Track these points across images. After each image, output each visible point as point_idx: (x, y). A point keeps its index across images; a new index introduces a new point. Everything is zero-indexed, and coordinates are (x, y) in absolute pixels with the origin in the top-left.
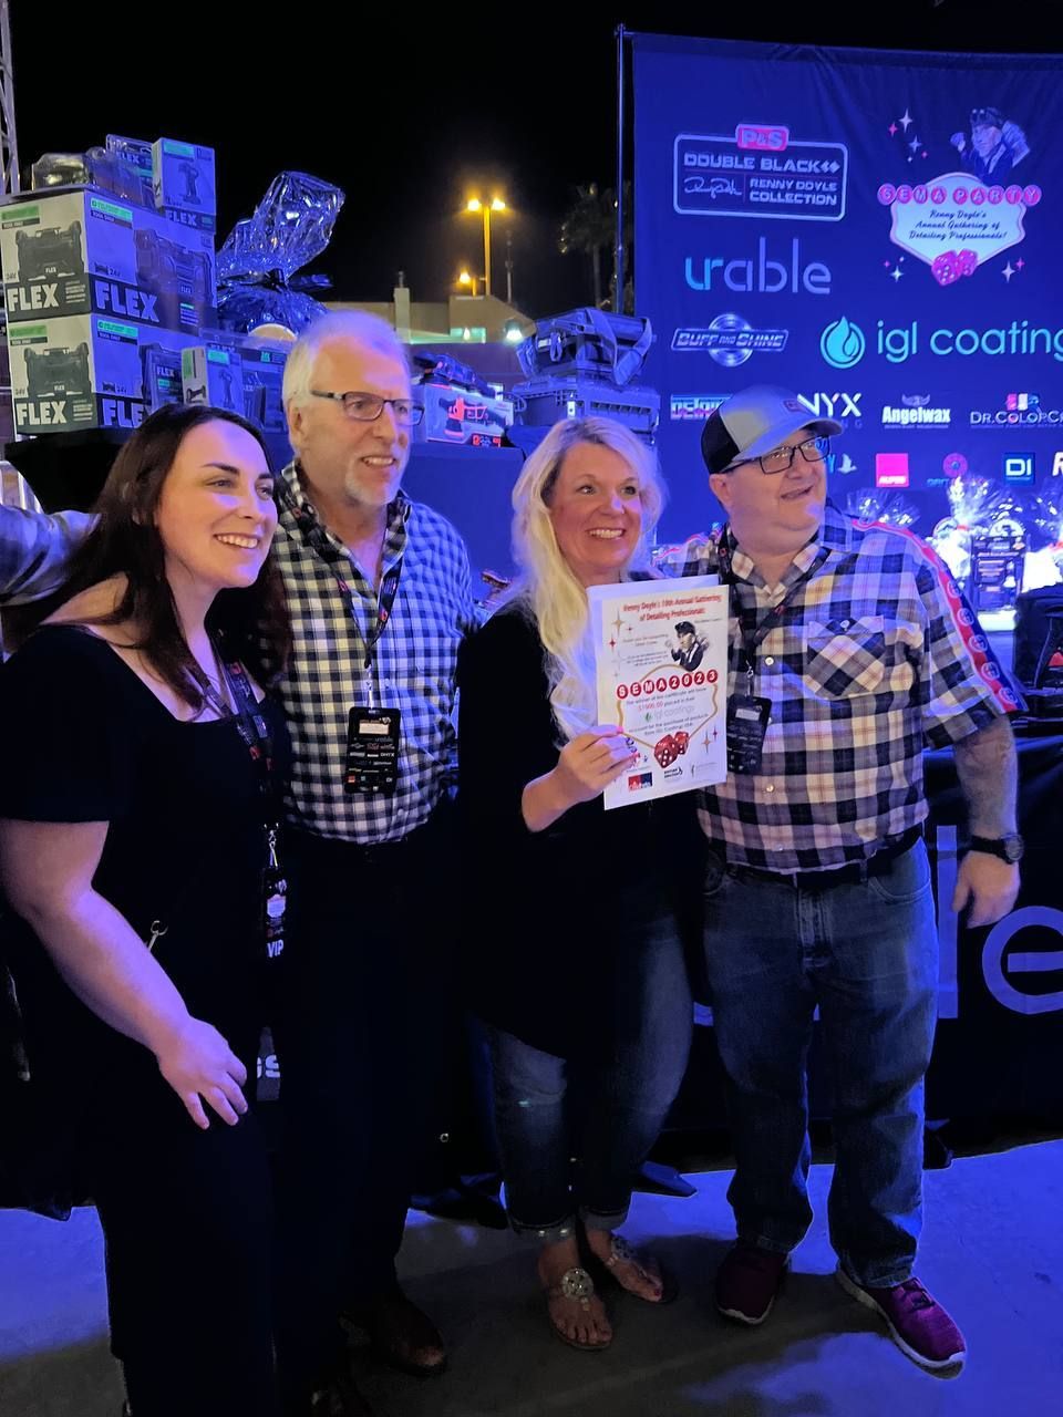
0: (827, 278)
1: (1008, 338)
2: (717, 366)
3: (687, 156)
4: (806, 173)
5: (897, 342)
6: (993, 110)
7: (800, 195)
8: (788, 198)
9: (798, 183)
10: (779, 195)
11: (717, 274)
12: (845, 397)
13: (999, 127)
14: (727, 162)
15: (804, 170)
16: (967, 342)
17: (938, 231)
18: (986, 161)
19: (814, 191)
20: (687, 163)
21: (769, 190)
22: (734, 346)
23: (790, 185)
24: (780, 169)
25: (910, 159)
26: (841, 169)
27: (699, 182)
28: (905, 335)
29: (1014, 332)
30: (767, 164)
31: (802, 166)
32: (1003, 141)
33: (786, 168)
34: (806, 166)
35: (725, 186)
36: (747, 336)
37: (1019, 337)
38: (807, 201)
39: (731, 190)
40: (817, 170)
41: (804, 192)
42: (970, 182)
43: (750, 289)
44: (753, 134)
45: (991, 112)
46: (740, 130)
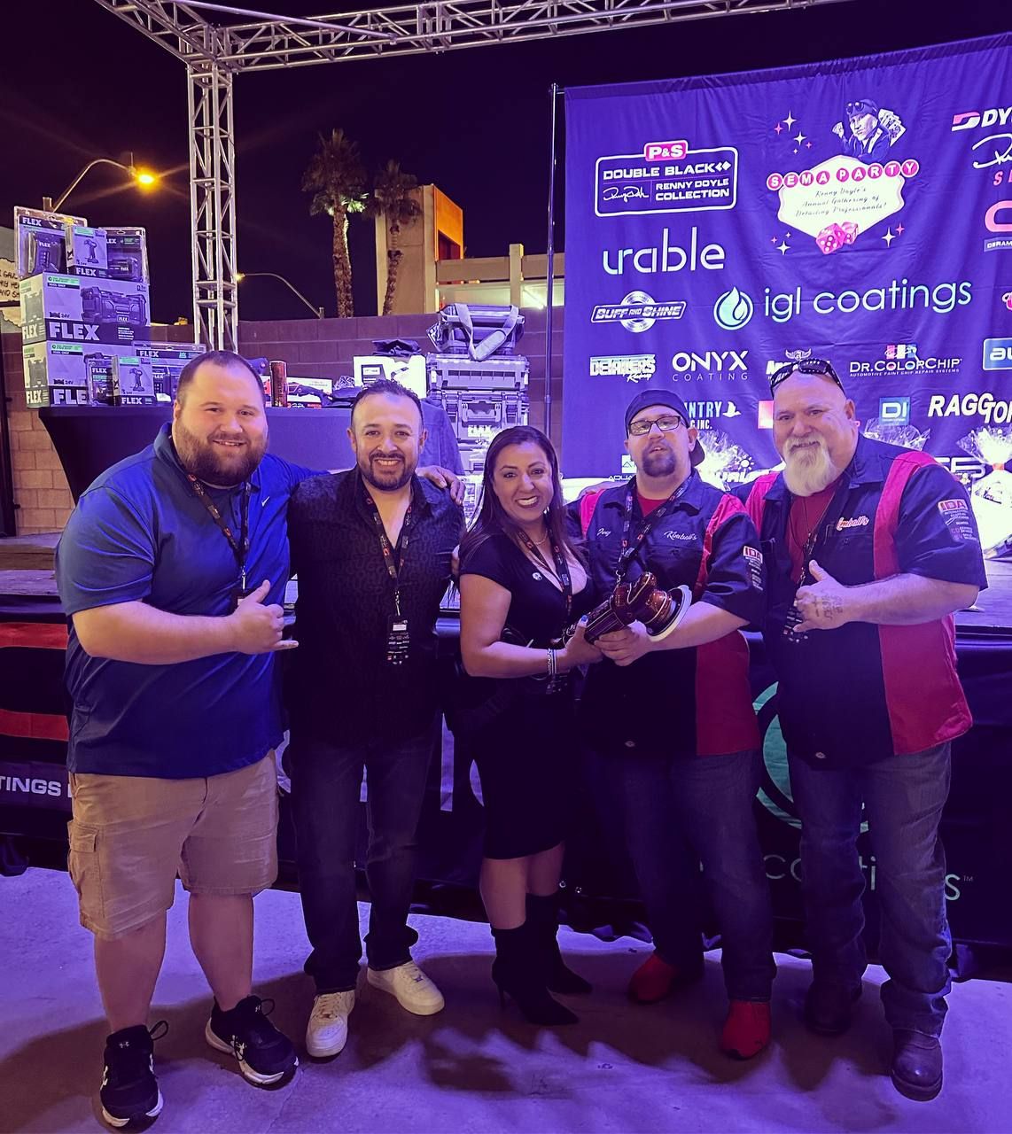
0: (721, 256)
1: (888, 295)
2: (628, 333)
3: (605, 173)
4: (704, 174)
5: (782, 305)
6: (868, 101)
7: (699, 192)
8: (688, 195)
9: (696, 183)
10: (680, 194)
11: (628, 260)
12: (733, 354)
13: (875, 115)
14: (637, 173)
15: (702, 171)
16: (848, 302)
17: (822, 208)
18: (865, 143)
19: (710, 188)
20: (605, 178)
21: (672, 191)
22: (641, 316)
23: (689, 185)
24: (681, 173)
25: (795, 151)
26: (732, 168)
27: (614, 193)
28: (790, 299)
29: (894, 289)
30: (670, 171)
31: (699, 169)
32: (879, 126)
33: (686, 172)
34: (703, 168)
35: (635, 192)
36: (651, 308)
37: (899, 294)
38: (704, 196)
39: (640, 194)
40: (713, 171)
41: (702, 188)
42: (851, 164)
43: (654, 270)
44: (659, 149)
45: (864, 103)
46: (648, 147)
